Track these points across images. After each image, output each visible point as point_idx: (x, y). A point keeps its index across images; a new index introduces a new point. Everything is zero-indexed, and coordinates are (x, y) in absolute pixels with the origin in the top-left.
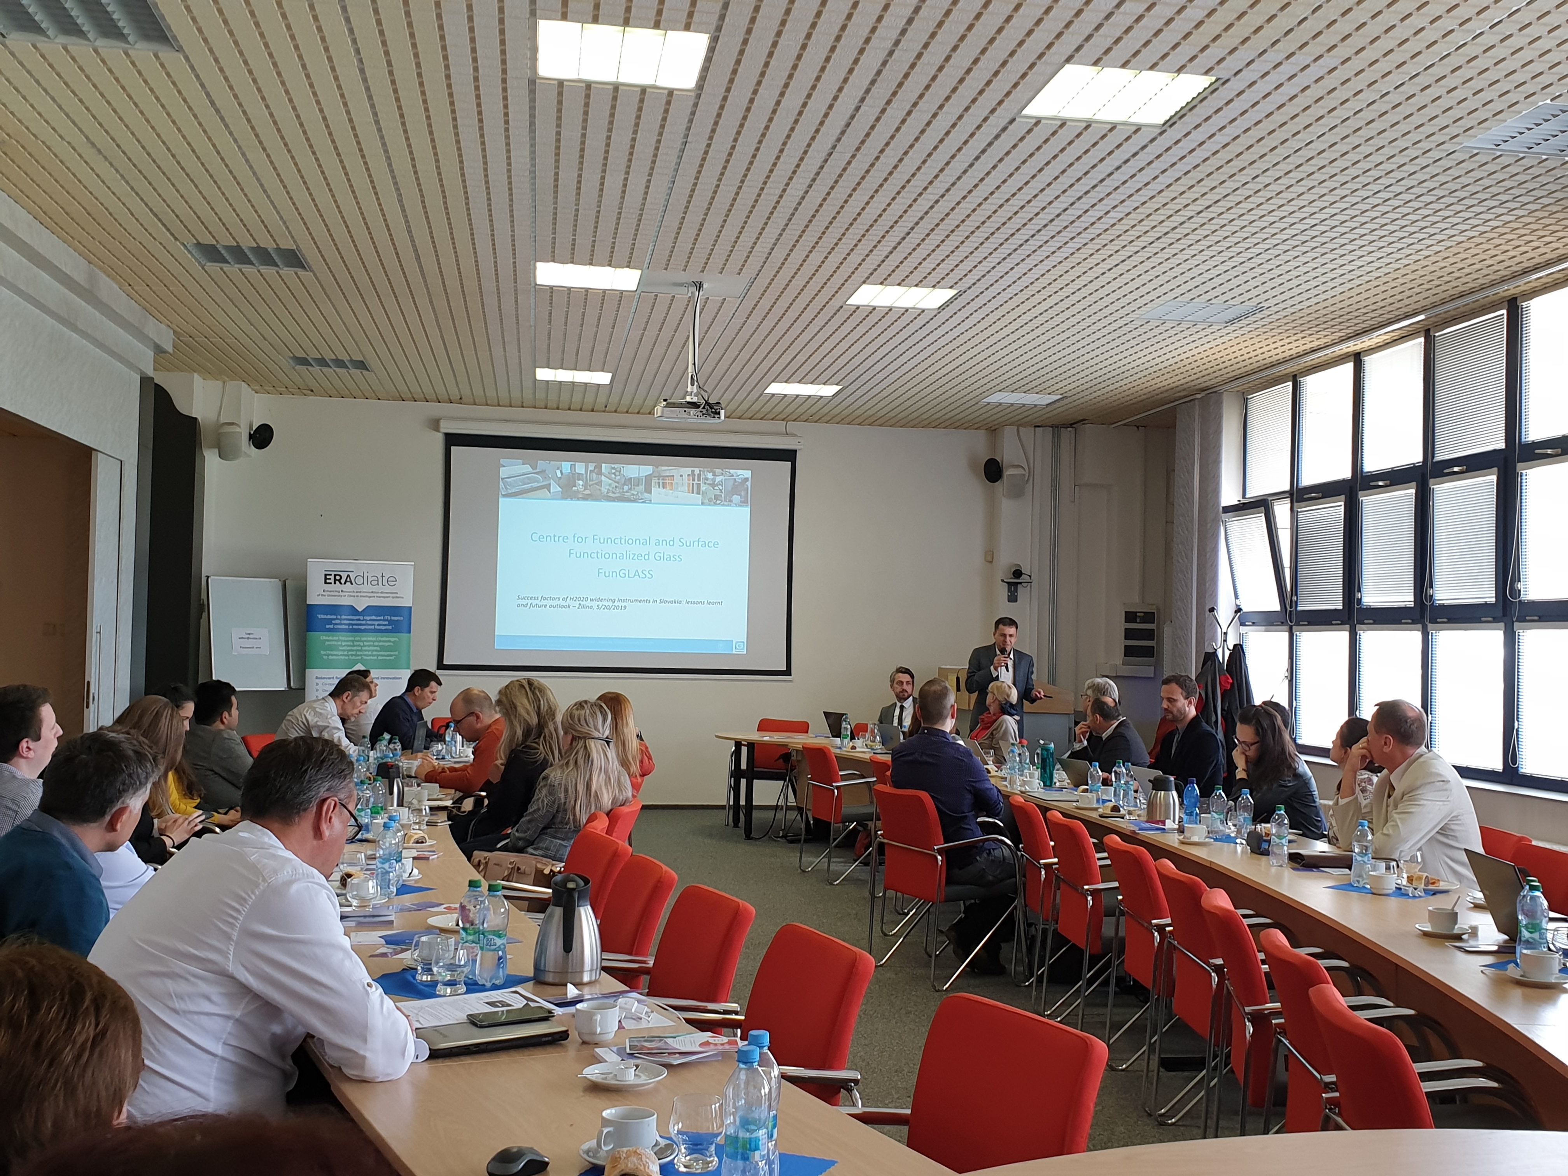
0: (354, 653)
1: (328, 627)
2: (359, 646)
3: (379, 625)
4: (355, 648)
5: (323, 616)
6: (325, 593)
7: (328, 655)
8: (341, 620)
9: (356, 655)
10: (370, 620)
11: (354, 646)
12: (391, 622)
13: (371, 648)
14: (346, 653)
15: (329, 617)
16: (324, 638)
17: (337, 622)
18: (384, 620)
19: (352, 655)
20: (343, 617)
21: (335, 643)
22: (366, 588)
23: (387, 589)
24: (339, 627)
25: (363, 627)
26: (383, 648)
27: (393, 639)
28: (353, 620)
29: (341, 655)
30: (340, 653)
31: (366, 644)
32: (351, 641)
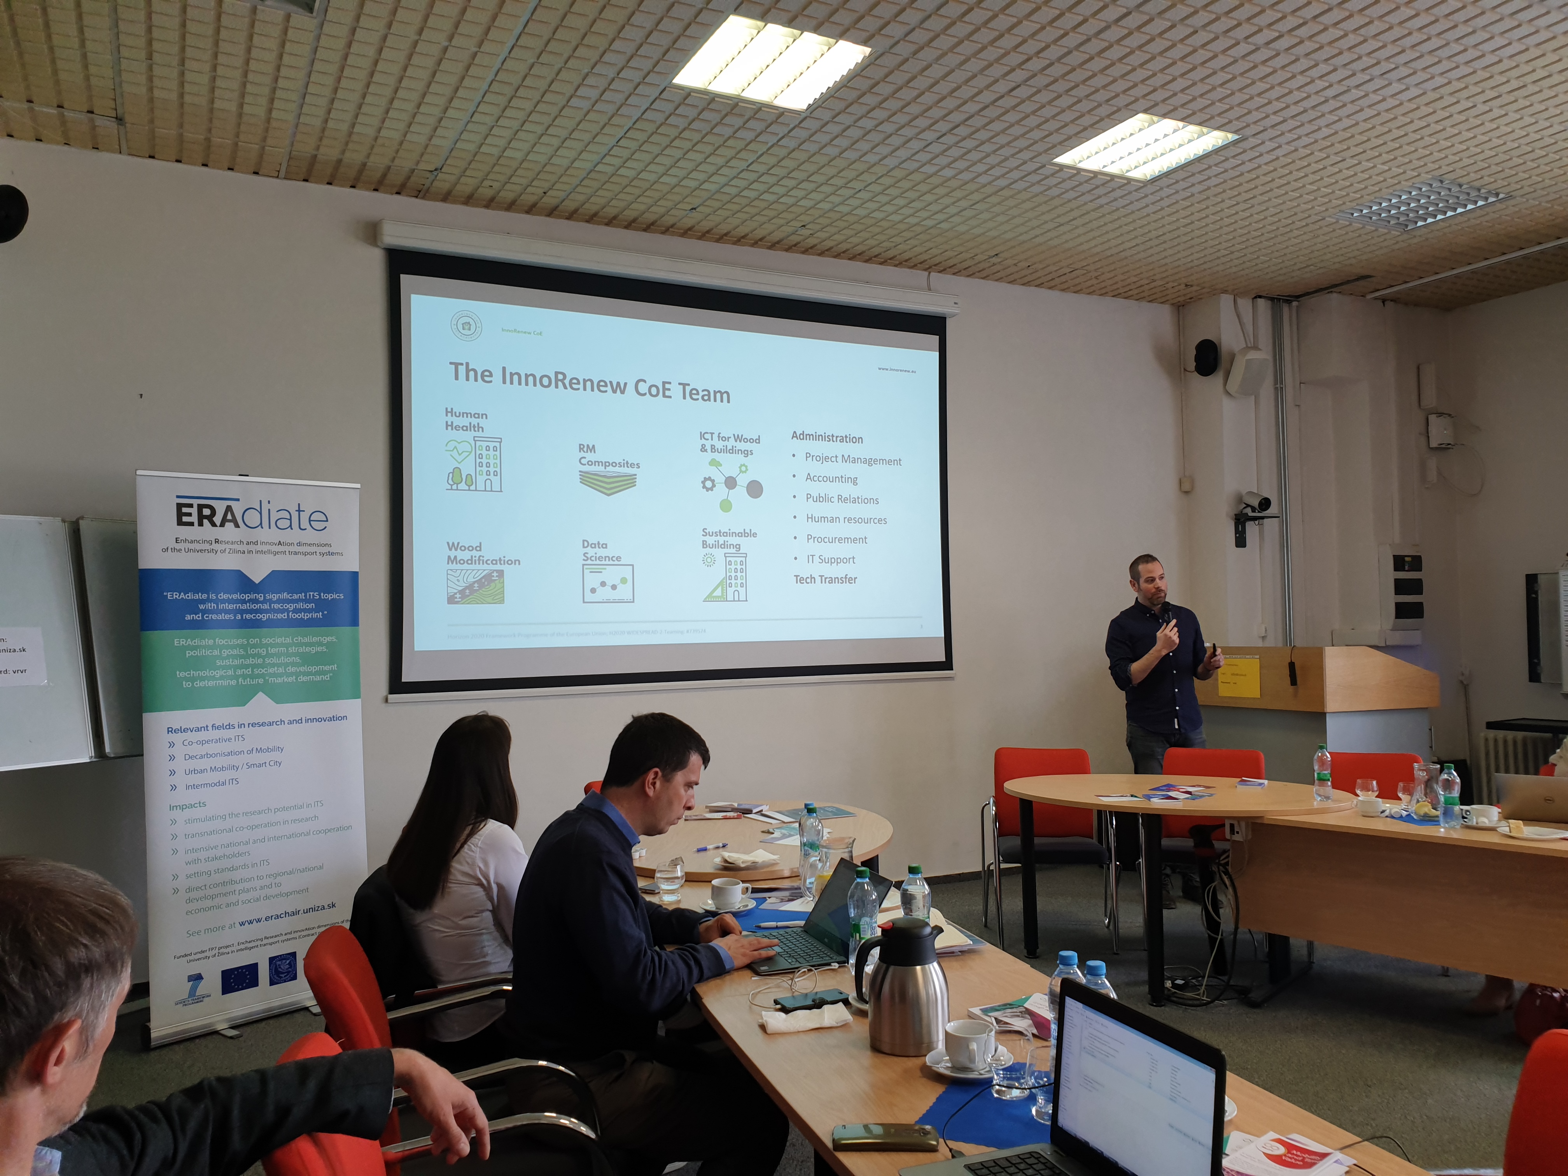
0: (248, 671)
1: (188, 617)
2: (259, 656)
3: (296, 611)
4: (248, 661)
5: (176, 596)
6: (178, 546)
7: (193, 679)
8: (217, 601)
9: (253, 676)
10: (279, 601)
11: (247, 656)
12: (321, 605)
13: (283, 659)
14: (230, 672)
15: (190, 596)
16: (183, 642)
17: (211, 606)
18: (306, 601)
19: (244, 677)
20: (223, 596)
21: (208, 653)
22: (267, 534)
23: (310, 536)
24: (214, 617)
25: (264, 617)
26: (307, 659)
27: (329, 639)
28: (244, 602)
29: (222, 678)
30: (219, 673)
31: (273, 651)
32: (242, 646)
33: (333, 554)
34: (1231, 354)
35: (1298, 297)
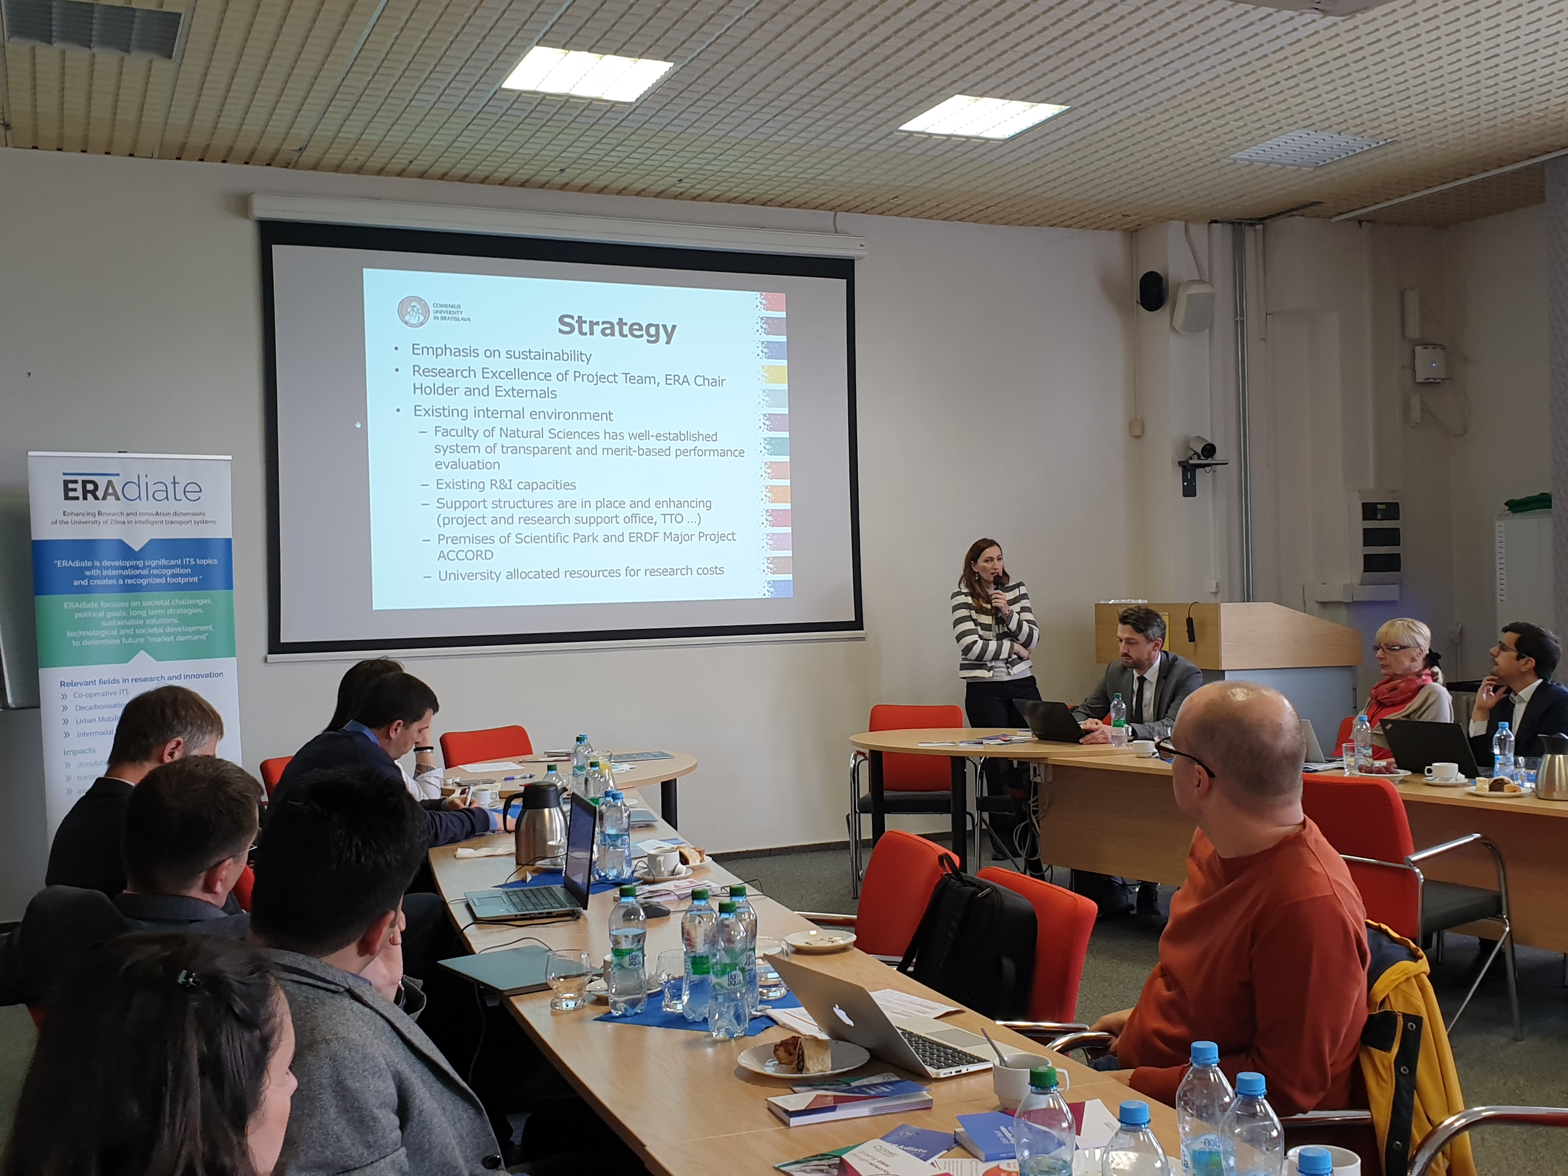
0: (130, 632)
1: (77, 583)
2: (139, 617)
3: (173, 576)
4: (131, 623)
5: (65, 564)
6: (65, 519)
7: (81, 639)
8: (101, 568)
9: (135, 636)
10: (158, 567)
11: (129, 618)
12: (197, 570)
13: (162, 621)
14: (114, 633)
15: (77, 564)
16: (73, 605)
17: (95, 572)
18: (183, 566)
19: (127, 636)
20: (106, 563)
21: (94, 614)
22: (145, 506)
23: (184, 506)
24: (98, 582)
25: (144, 582)
26: (185, 620)
27: (205, 601)
28: (126, 568)
29: (106, 637)
30: (103, 633)
31: (153, 612)
32: (123, 609)
33: (207, 522)
34: (1179, 286)
35: (1261, 220)
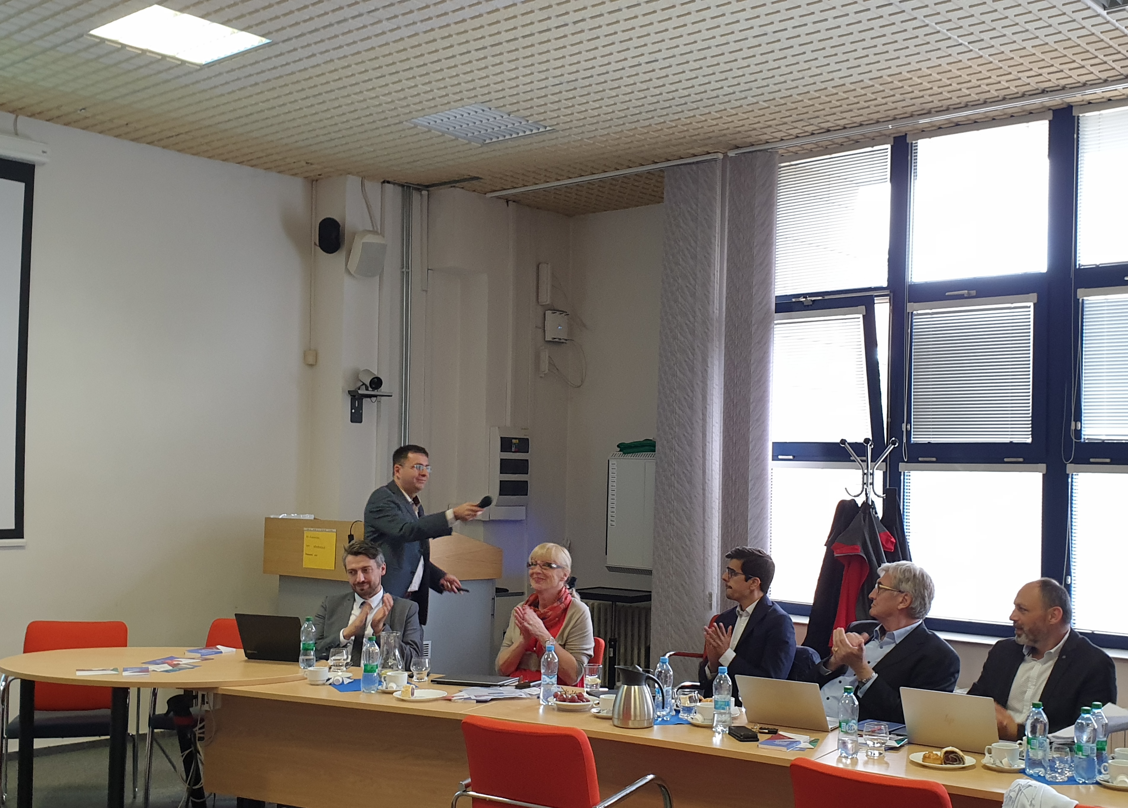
34: (354, 234)
35: (427, 187)
